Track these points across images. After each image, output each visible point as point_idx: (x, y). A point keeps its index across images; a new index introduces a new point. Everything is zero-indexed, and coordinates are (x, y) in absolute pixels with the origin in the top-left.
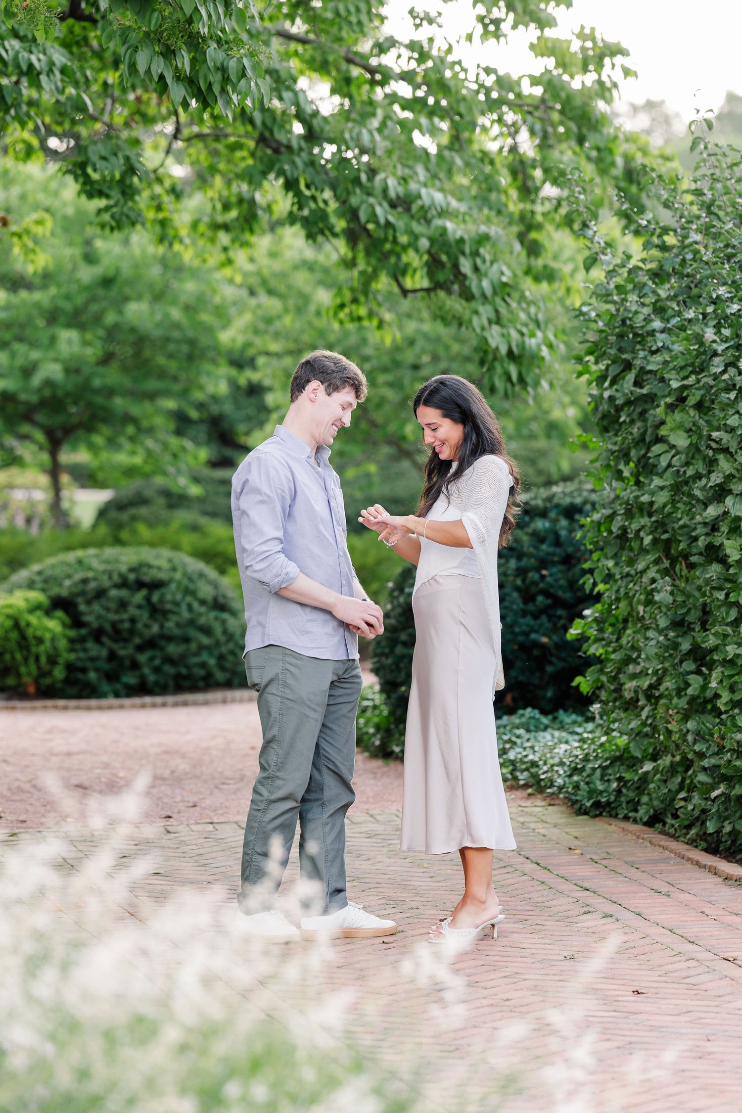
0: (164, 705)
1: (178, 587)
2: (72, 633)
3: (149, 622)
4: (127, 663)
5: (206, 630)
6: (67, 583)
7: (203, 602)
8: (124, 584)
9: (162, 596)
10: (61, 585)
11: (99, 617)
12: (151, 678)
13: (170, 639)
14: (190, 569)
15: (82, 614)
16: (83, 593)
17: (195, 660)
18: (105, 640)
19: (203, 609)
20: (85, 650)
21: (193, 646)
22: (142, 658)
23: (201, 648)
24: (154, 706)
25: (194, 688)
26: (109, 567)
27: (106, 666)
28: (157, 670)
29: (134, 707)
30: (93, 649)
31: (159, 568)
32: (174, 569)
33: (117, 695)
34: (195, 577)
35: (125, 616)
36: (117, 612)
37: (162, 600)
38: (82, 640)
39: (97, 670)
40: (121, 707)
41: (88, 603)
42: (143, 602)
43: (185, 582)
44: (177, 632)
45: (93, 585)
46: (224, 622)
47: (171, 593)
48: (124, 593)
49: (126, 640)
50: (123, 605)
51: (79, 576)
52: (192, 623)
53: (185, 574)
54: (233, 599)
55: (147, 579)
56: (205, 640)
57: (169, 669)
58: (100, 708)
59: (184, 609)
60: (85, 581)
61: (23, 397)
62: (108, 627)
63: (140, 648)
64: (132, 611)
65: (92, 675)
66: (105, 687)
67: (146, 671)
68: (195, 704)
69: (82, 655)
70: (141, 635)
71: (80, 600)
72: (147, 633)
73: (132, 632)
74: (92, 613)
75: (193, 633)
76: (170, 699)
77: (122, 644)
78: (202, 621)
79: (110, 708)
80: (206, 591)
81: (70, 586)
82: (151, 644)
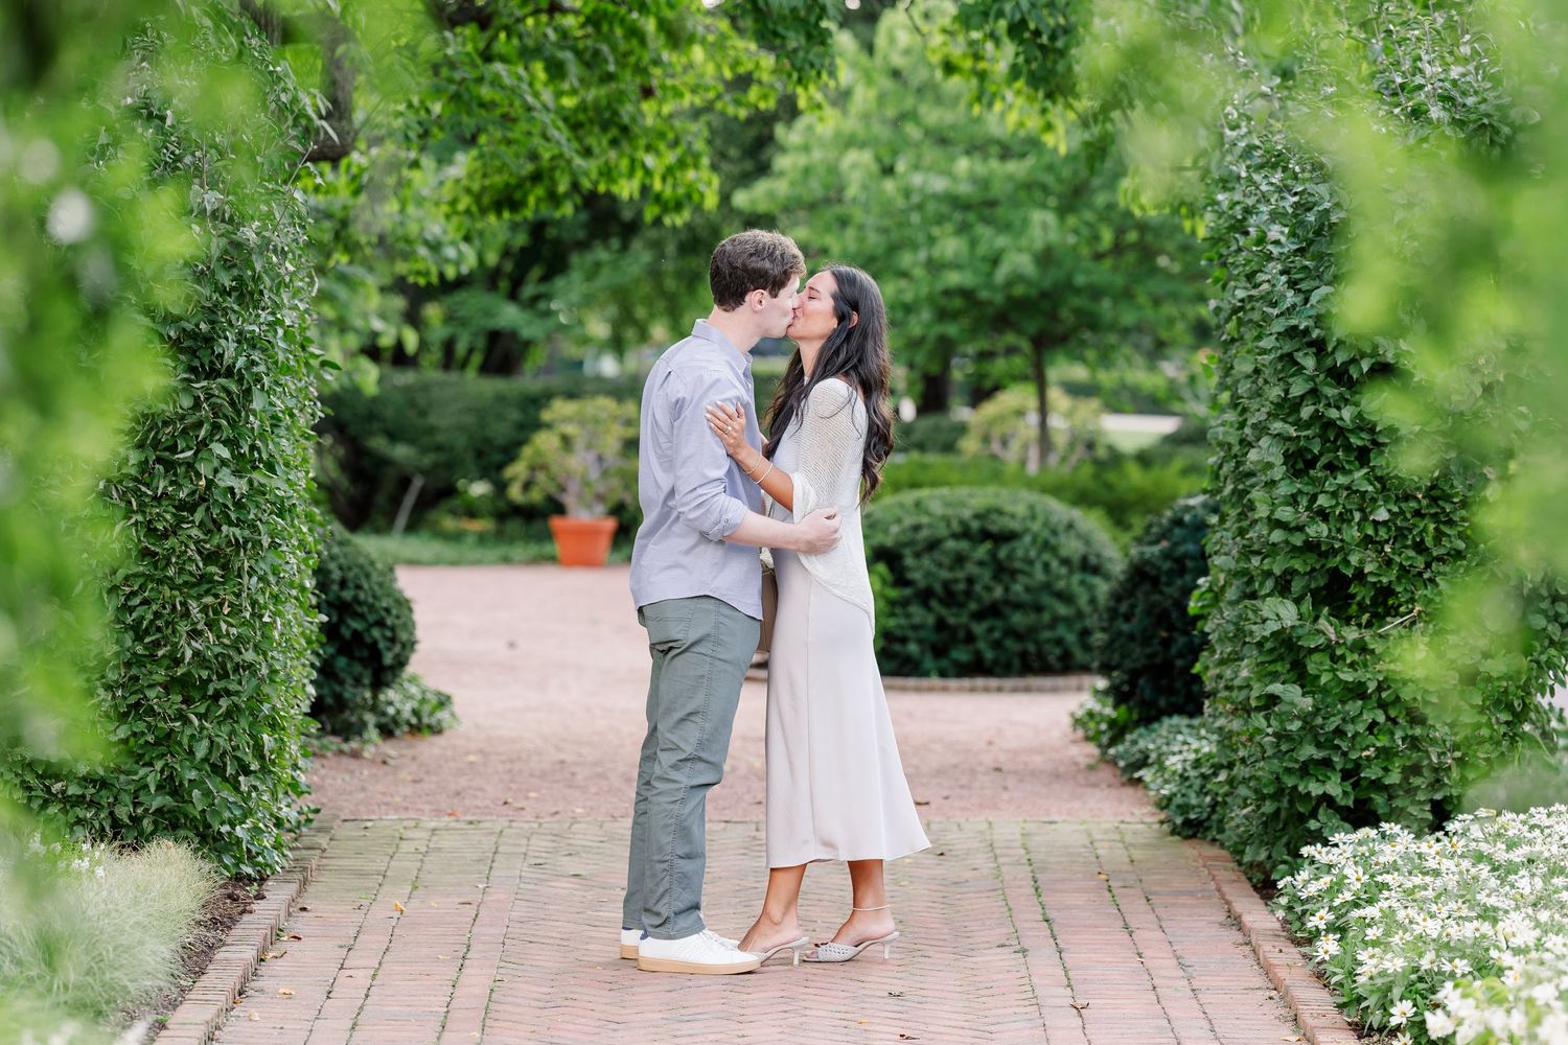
0: (999, 690)
1: (1034, 541)
2: (894, 593)
3: (992, 584)
4: (961, 634)
5: (1066, 597)
6: (895, 529)
7: (1066, 562)
8: (965, 534)
9: (1013, 550)
10: (886, 531)
11: (928, 574)
12: (989, 655)
13: (1018, 606)
14: (1054, 519)
15: (907, 569)
16: (911, 543)
17: (1047, 634)
18: (934, 604)
19: (1063, 571)
20: (908, 616)
21: (1046, 617)
22: (979, 628)
23: (1056, 620)
24: (987, 690)
25: (1046, 670)
26: (949, 512)
27: (933, 637)
28: (997, 645)
29: (961, 690)
30: (918, 613)
31: (1013, 516)
32: (1033, 517)
33: (943, 674)
34: (1061, 529)
35: (960, 574)
36: (951, 569)
37: (1010, 557)
38: (904, 603)
39: (920, 642)
40: (945, 689)
41: (917, 555)
42: (986, 558)
43: (1046, 534)
44: (1026, 598)
45: (924, 534)
46: (1091, 588)
47: (1024, 547)
48: (964, 545)
49: (961, 605)
50: (960, 559)
51: (909, 521)
52: (1047, 587)
53: (1046, 524)
54: (1110, 559)
55: (994, 528)
56: (1063, 610)
57: (1011, 645)
58: (918, 690)
59: (1038, 567)
60: (917, 528)
61: (984, 294)
62: (938, 588)
63: (979, 616)
64: (971, 568)
65: (913, 648)
66: (929, 662)
67: (982, 645)
68: (1041, 690)
69: (902, 621)
70: (979, 600)
71: (907, 552)
72: (987, 598)
73: (968, 594)
74: (919, 570)
75: (1046, 599)
76: (1009, 682)
77: (955, 610)
78: (1061, 585)
79: (931, 690)
80: (1071, 547)
81: (898, 534)
82: (993, 611)
